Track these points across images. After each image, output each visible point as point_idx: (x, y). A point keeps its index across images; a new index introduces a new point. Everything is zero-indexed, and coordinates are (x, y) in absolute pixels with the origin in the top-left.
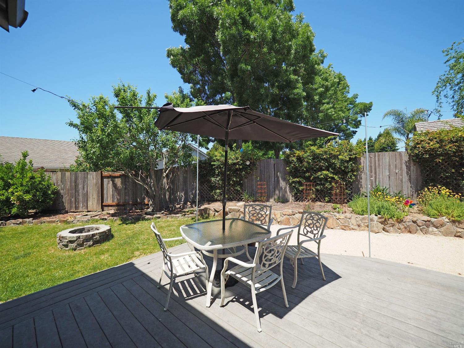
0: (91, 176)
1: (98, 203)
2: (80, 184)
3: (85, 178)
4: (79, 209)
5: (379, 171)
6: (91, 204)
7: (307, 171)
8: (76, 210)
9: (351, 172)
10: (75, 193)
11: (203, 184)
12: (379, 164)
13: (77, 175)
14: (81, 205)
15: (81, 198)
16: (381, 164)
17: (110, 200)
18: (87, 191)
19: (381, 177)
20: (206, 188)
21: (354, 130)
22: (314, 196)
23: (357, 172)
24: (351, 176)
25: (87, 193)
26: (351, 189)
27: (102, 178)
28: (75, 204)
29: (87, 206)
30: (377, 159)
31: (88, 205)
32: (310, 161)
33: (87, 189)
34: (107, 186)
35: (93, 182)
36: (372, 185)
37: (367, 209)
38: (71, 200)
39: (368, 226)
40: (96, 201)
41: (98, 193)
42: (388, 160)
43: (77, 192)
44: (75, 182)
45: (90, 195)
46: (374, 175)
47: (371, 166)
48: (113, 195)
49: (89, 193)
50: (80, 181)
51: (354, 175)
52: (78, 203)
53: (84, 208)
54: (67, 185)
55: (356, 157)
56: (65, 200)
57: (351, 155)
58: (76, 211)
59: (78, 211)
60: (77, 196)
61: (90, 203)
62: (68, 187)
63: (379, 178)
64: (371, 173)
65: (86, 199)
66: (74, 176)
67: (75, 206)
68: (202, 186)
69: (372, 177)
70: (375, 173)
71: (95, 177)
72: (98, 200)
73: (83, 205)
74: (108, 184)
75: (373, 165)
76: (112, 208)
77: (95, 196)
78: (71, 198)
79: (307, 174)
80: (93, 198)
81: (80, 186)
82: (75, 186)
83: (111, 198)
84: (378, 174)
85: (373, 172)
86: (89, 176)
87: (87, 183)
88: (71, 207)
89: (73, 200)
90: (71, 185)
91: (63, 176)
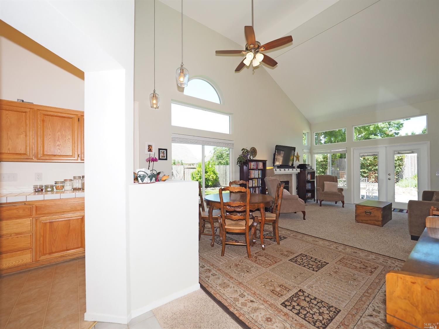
7: (370, 166)
8: (226, 185)
9: (398, 166)
13: (227, 167)
21: (397, 132)
22: (374, 180)
23: (402, 166)
24: (398, 168)
26: (398, 176)
30: (416, 159)
32: (372, 160)
36: (412, 174)
37: (408, 185)
38: (223, 180)
39: (409, 193)
44: (226, 171)
50: (228, 170)
51: (400, 168)
55: (402, 158)
56: (220, 180)
57: (399, 157)
62: (221, 173)
64: (412, 166)
66: (225, 167)
67: (226, 184)
69: (412, 169)
70: (415, 167)
79: (370, 167)
81: (228, 173)
82: (226, 173)
88: (223, 184)
89: (224, 180)
90: (223, 172)
91: (219, 168)
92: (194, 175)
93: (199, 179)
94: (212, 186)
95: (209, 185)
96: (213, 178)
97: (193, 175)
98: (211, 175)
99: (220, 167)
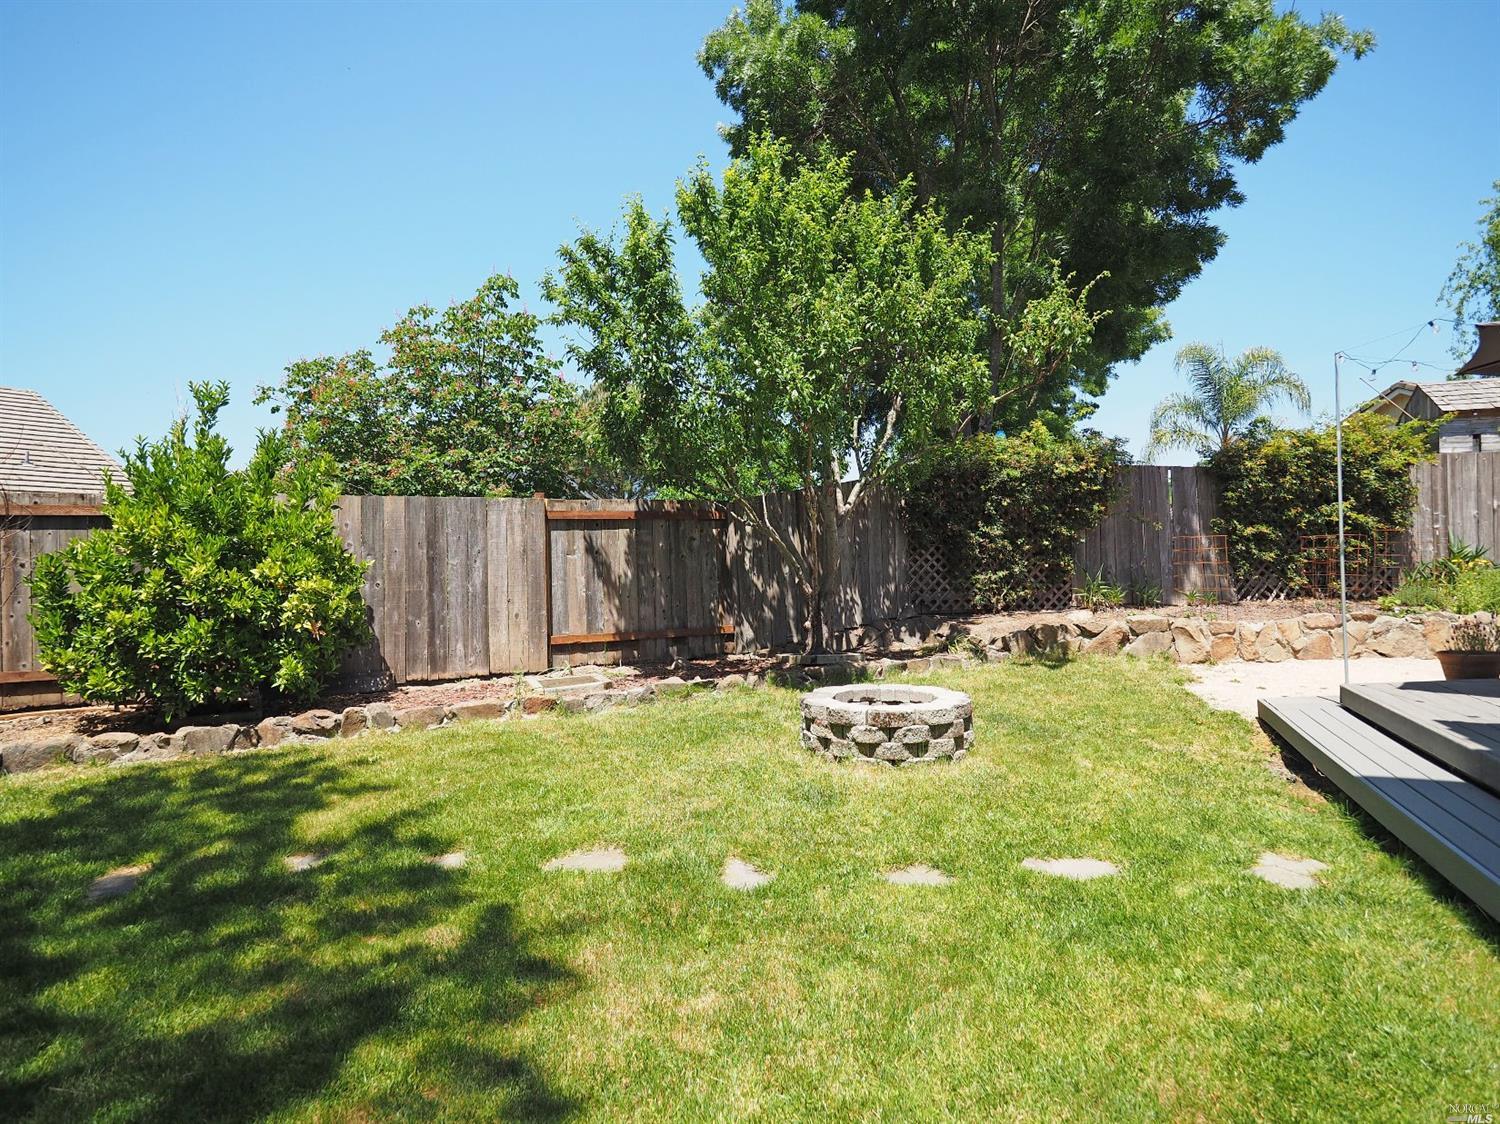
0: (504, 518)
1: (533, 636)
2: (452, 548)
3: (476, 526)
4: (450, 667)
5: (1454, 503)
6: (504, 640)
8: (434, 670)
9: (1399, 506)
10: (430, 595)
11: (921, 555)
12: (1453, 486)
13: (439, 508)
14: (460, 646)
15: (454, 618)
16: (1458, 485)
17: (580, 620)
18: (485, 586)
19: (1458, 521)
20: (932, 566)
22: (1301, 579)
24: (1404, 516)
25: (487, 594)
27: (551, 524)
28: (431, 643)
29: (487, 650)
30: (1449, 472)
31: (492, 649)
32: (1305, 472)
33: (486, 574)
34: (565, 562)
35: (510, 541)
36: (1437, 543)
38: (410, 625)
40: (524, 628)
41: (536, 592)
42: (1474, 474)
43: (437, 589)
44: (432, 544)
45: (498, 600)
46: (1441, 517)
47: (1434, 492)
48: (590, 600)
49: (496, 596)
50: (453, 539)
52: (445, 639)
53: (472, 659)
54: (389, 558)
56: (383, 627)
58: (435, 677)
59: (447, 676)
60: (437, 608)
61: (499, 639)
62: (393, 567)
63: (1454, 525)
64: (1435, 510)
65: (480, 621)
66: (423, 514)
67: (432, 656)
68: (915, 561)
69: (1437, 521)
70: (1446, 512)
71: (518, 520)
72: (534, 624)
73: (465, 647)
74: (570, 552)
75: (1439, 488)
76: (585, 656)
77: (520, 605)
78: (410, 618)
79: (1291, 514)
80: (512, 616)
81: (453, 562)
82: (431, 560)
83: (580, 615)
84: (1450, 513)
85: (1440, 507)
86: (492, 517)
87: (485, 548)
88: (411, 660)
89: (421, 625)
90: (410, 558)
91: (370, 516)
92: (73, 586)
93: (143, 631)
94: (314, 692)
95: (280, 683)
96: (321, 616)
97: (58, 590)
98: (303, 585)
99: (377, 510)
